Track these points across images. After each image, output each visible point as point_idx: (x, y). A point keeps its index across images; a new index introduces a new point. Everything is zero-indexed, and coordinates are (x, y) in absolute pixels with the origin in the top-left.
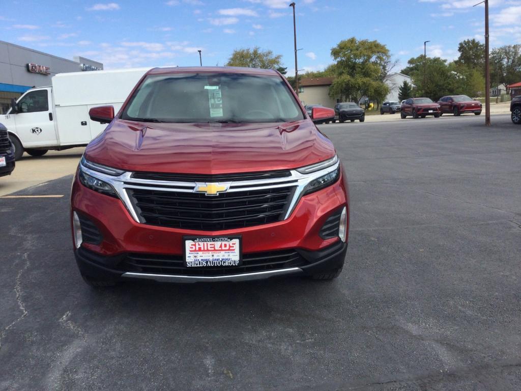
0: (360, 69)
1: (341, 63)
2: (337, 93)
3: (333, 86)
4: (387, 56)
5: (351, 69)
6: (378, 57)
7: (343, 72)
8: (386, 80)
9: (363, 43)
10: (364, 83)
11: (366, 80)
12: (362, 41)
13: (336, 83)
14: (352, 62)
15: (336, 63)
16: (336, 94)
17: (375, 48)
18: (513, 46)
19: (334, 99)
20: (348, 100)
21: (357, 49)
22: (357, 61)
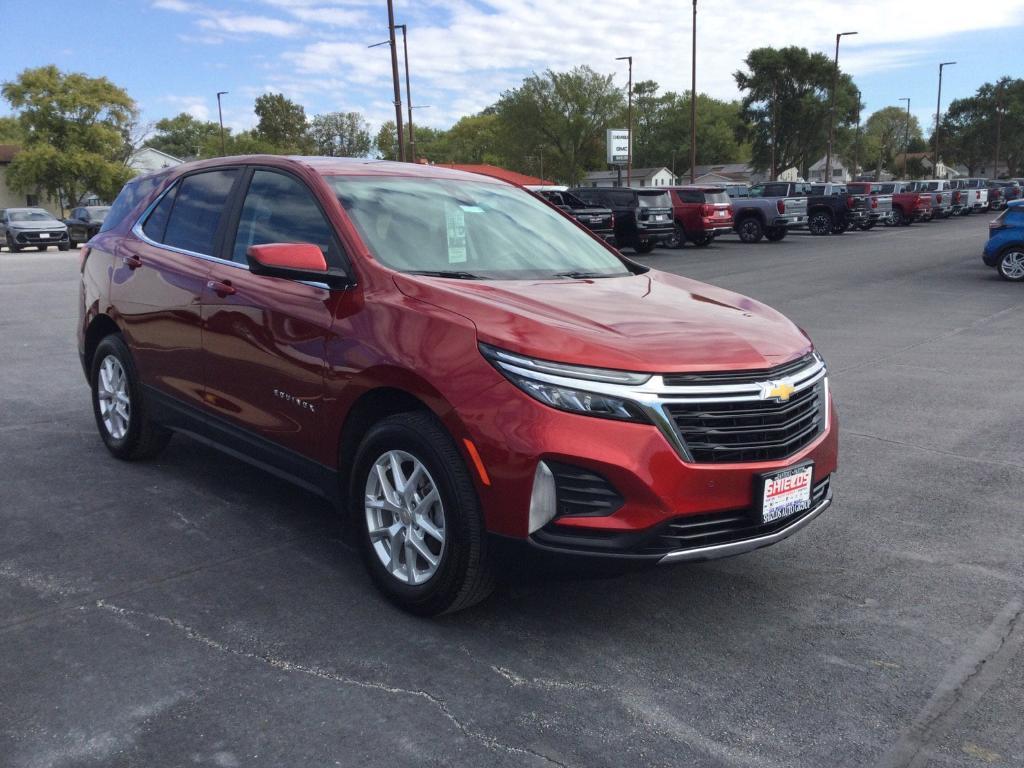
0: (76, 134)
1: (30, 117)
2: (27, 182)
3: (16, 167)
4: (132, 112)
5: (55, 131)
6: (113, 113)
7: (38, 138)
8: (133, 162)
9: (76, 80)
10: (89, 162)
11: (93, 157)
12: (75, 75)
13: (24, 159)
14: (56, 118)
15: (18, 115)
16: (26, 184)
17: (102, 92)
18: (347, 114)
19: (21, 194)
20: (53, 198)
21: (65, 92)
22: (67, 115)
